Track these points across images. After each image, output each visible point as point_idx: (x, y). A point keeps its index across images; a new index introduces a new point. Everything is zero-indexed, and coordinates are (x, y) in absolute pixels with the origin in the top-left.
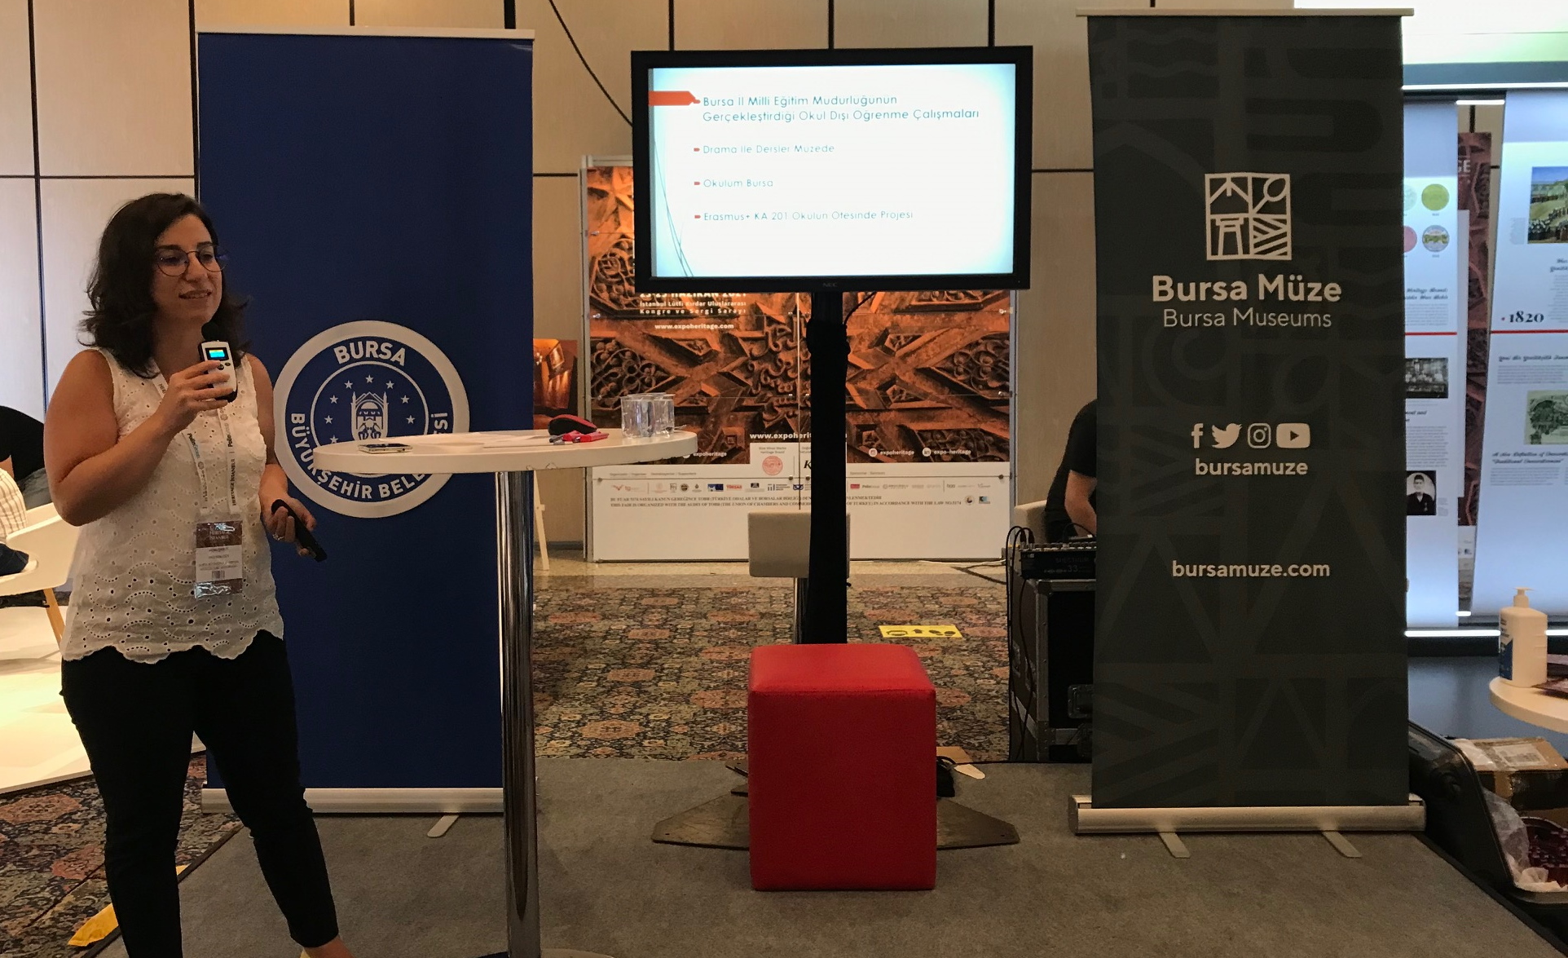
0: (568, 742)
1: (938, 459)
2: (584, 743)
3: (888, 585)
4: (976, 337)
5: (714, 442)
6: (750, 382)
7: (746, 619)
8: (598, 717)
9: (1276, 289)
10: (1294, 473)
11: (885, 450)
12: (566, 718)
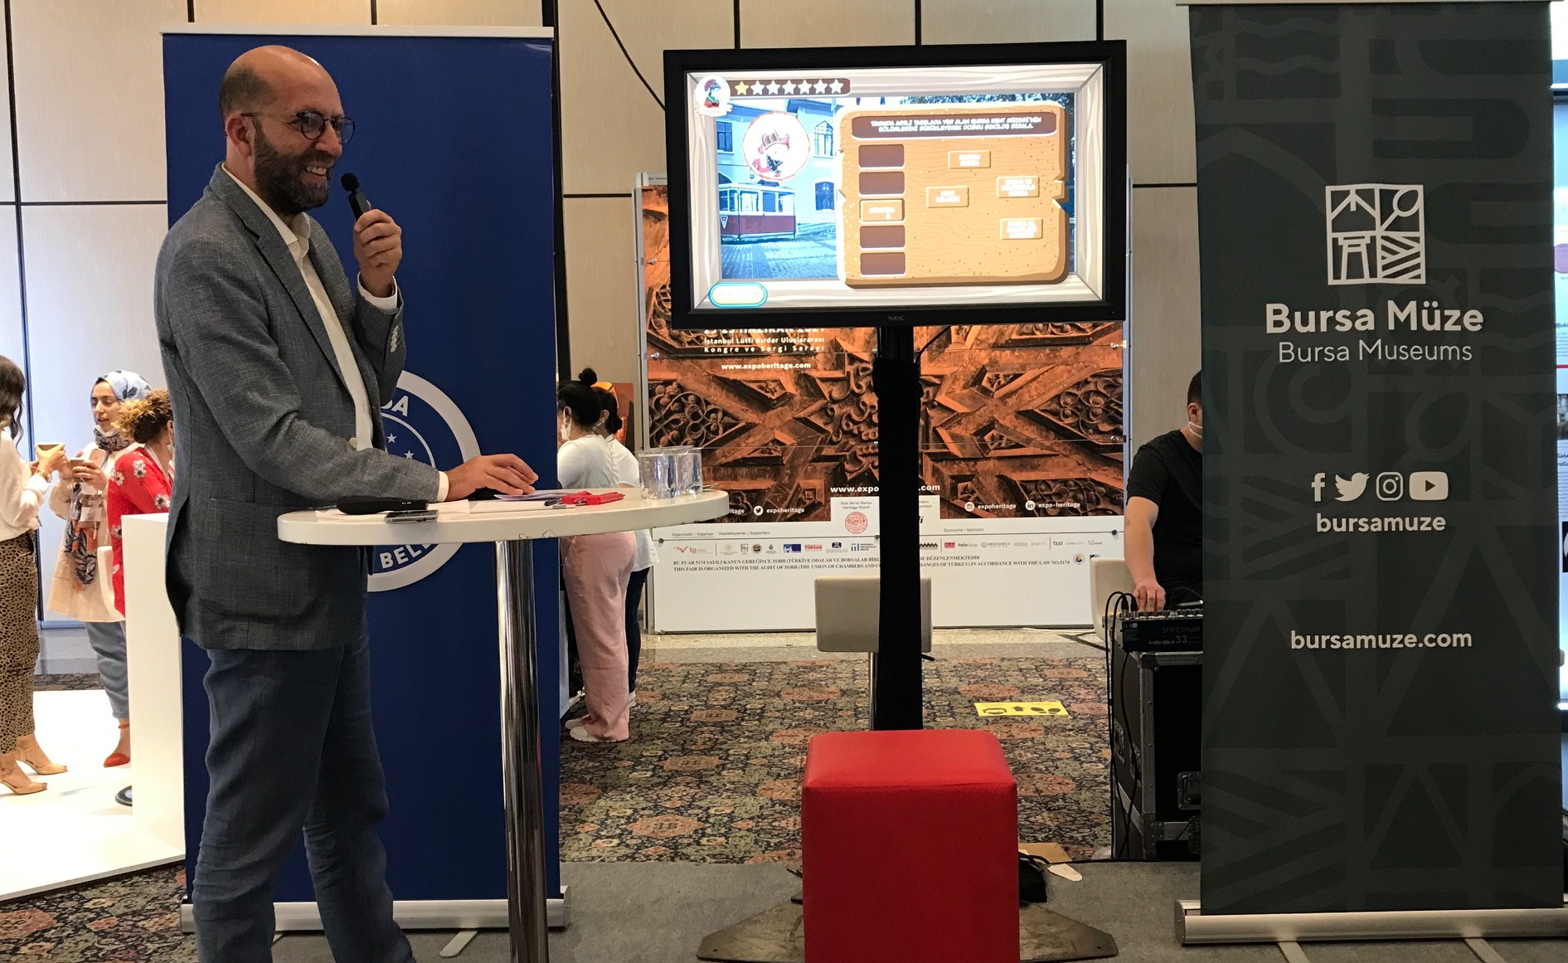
0: (616, 841)
1: (1044, 513)
2: (634, 842)
3: (987, 657)
4: (1085, 374)
5: (790, 497)
6: (829, 428)
7: (825, 696)
8: (652, 812)
9: (1409, 317)
10: (1430, 529)
11: (984, 504)
12: (615, 813)
